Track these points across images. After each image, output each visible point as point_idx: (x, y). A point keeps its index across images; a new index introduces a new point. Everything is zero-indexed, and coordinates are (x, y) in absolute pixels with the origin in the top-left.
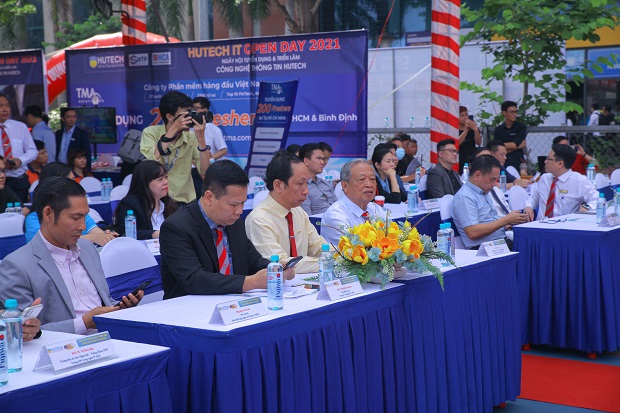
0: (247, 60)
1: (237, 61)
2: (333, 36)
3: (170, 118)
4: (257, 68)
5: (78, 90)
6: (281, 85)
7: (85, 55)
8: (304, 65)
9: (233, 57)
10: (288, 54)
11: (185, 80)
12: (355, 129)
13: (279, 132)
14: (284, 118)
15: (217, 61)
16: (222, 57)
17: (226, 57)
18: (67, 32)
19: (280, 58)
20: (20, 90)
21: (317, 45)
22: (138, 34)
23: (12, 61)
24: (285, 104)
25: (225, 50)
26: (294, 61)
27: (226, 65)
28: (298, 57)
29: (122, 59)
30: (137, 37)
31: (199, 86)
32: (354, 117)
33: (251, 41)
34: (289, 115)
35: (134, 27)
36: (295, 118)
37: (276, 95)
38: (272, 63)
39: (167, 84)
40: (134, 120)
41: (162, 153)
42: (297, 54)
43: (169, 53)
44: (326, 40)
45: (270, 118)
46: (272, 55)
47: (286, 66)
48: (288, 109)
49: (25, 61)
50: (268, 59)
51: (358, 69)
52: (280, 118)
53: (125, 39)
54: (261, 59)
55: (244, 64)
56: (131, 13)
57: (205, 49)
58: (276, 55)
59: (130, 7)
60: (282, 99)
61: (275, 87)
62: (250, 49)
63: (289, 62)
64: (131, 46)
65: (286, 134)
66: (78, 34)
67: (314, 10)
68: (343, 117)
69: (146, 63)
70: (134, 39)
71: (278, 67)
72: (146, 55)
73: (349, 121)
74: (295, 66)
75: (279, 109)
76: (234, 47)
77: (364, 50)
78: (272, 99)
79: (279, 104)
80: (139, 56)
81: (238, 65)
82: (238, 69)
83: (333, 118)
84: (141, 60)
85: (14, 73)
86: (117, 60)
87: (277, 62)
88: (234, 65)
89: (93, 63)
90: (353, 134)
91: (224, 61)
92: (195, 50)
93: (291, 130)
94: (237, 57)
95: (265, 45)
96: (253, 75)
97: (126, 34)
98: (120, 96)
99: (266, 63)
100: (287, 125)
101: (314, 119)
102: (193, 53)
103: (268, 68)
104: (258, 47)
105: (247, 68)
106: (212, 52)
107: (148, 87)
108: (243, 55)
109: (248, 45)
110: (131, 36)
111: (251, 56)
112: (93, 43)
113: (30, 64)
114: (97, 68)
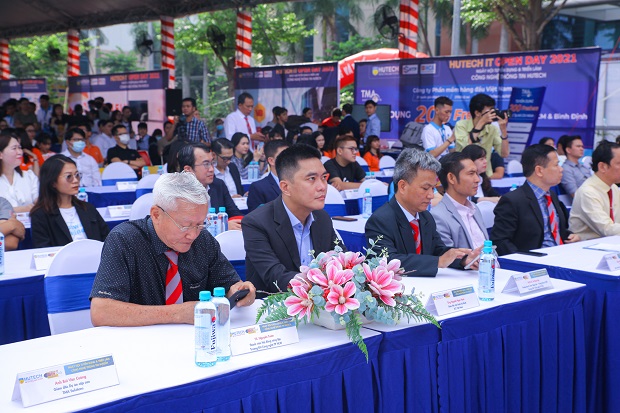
0: (497, 70)
1: (489, 71)
2: (570, 52)
3: (477, 114)
4: (505, 77)
5: (363, 91)
6: (531, 90)
7: (369, 66)
8: (544, 75)
9: (485, 67)
10: (532, 66)
11: (445, 84)
12: (584, 126)
13: (528, 127)
14: (532, 116)
15: (472, 71)
16: (477, 68)
17: (480, 68)
18: (333, 49)
19: (524, 69)
20: (321, 91)
21: (556, 59)
22: (411, 51)
23: (316, 70)
24: (533, 105)
25: (480, 63)
26: (536, 72)
27: (479, 74)
28: (540, 69)
29: (397, 68)
30: (410, 53)
31: (456, 90)
32: (584, 117)
33: (501, 56)
34: (537, 114)
35: (408, 45)
36: (542, 116)
37: (526, 98)
38: (518, 73)
39: (431, 87)
40: (404, 114)
41: (473, 141)
42: (539, 66)
43: (435, 65)
44: (565, 56)
45: (519, 115)
46: (518, 67)
47: (530, 76)
48: (536, 108)
49: (325, 70)
50: (515, 70)
51: (590, 78)
52: (529, 116)
53: (401, 54)
54: (508, 70)
55: (495, 73)
56: (406, 35)
57: (463, 62)
58: (521, 67)
59: (406, 30)
60: (531, 101)
61: (525, 92)
62: (500, 62)
63: (532, 72)
64: (405, 59)
65: (534, 128)
66: (341, 50)
67: (539, 31)
68: (574, 116)
69: (416, 72)
70: (408, 54)
71: (522, 76)
72: (416, 66)
73: (580, 120)
74: (537, 75)
75: (528, 109)
76: (487, 60)
77: (597, 63)
78: (522, 101)
79: (528, 105)
80: (410, 66)
81: (489, 74)
82: (489, 77)
83: (566, 116)
84: (412, 70)
85: (317, 79)
86: (394, 70)
87: (522, 72)
88: (486, 74)
89: (375, 71)
90: (582, 130)
91: (478, 71)
92: (455, 62)
93: (538, 125)
94: (489, 68)
95: (513, 59)
96: (501, 82)
97: (402, 50)
98: (394, 96)
99: (512, 73)
100: (534, 121)
101: (550, 117)
102: (453, 64)
103: (514, 77)
104: (507, 61)
105: (497, 77)
106: (469, 64)
107: (416, 90)
108: (494, 66)
109: (498, 59)
110: (406, 51)
111: (500, 67)
112: (361, 58)
113: (329, 72)
114: (378, 76)
